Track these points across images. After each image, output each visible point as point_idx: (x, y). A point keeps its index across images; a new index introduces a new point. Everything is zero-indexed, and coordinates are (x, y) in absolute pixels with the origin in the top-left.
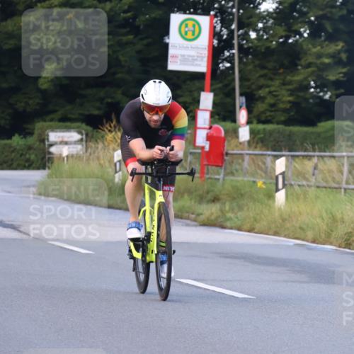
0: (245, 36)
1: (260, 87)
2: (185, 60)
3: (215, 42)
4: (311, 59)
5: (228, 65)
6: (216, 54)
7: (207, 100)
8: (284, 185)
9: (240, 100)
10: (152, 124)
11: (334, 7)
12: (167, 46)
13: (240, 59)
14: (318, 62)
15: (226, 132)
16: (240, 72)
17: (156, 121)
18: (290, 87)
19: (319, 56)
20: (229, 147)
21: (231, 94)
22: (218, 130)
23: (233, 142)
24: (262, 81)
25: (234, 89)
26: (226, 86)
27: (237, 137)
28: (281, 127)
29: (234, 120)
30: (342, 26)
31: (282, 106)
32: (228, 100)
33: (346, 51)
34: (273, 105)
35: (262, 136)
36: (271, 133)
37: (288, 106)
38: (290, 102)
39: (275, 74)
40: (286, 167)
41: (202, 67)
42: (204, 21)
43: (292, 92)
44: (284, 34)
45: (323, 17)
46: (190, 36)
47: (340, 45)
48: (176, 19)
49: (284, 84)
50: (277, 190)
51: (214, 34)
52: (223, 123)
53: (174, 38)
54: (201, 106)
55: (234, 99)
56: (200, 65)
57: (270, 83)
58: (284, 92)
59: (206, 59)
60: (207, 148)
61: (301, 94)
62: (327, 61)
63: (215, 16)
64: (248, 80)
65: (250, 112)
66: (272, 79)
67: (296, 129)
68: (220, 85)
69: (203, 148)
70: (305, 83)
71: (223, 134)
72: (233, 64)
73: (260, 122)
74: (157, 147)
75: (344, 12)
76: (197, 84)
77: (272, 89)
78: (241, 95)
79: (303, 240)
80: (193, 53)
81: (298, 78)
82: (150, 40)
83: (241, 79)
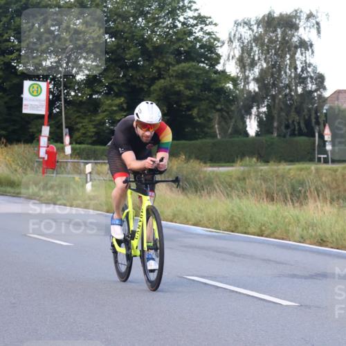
0: (68, 94)
1: (77, 123)
2: (33, 107)
3: (51, 97)
4: (105, 107)
5: (58, 110)
6: (51, 104)
7: (46, 130)
8: (91, 180)
9: (65, 131)
10: (144, 139)
11: (118, 77)
12: (22, 99)
13: (65, 107)
14: (110, 109)
15: (58, 149)
16: (65, 114)
17: (148, 137)
18: (94, 123)
19: (111, 105)
20: (59, 158)
21: (60, 127)
22: (53, 148)
23: (62, 155)
24: (78, 120)
25: (62, 124)
26: (57, 122)
27: (64, 152)
28: (89, 146)
29: (62, 142)
30: (123, 89)
31: (89, 134)
32: (58, 131)
33: (126, 103)
34: (84, 134)
35: (78, 151)
36: (84, 150)
37: (93, 134)
38: (93, 132)
39: (85, 116)
40: (92, 169)
41: (42, 111)
42: (43, 85)
43: (95, 126)
44: (90, 93)
45: (112, 83)
46: (35, 93)
47: (122, 99)
48: (27, 84)
49: (90, 121)
50: (87, 182)
51: (49, 92)
52: (56, 144)
53: (26, 95)
54: (43, 134)
55: (62, 130)
56: (41, 110)
57: (82, 120)
58: (91, 126)
59: (45, 107)
60: (46, 158)
61: (101, 127)
62: (115, 108)
63: (50, 82)
64: (70, 119)
65: (71, 137)
66: (83, 119)
67: (98, 147)
68: (53, 122)
69: (44, 158)
70: (103, 121)
71: (55, 150)
72: (61, 110)
73: (77, 143)
74: (149, 158)
75: (124, 81)
76: (40, 121)
77: (84, 124)
78: (66, 127)
79: (101, 211)
80: (37, 103)
81: (99, 118)
82: (13, 96)
83: (66, 118)
